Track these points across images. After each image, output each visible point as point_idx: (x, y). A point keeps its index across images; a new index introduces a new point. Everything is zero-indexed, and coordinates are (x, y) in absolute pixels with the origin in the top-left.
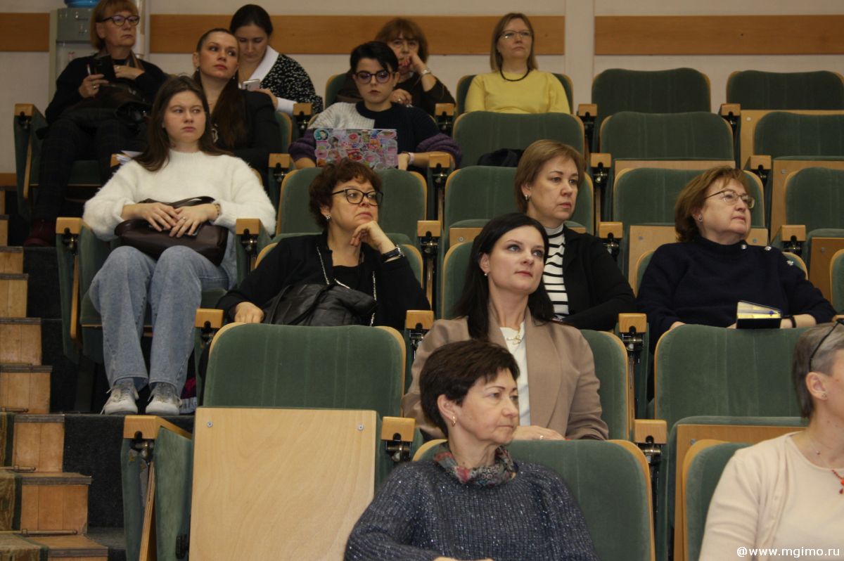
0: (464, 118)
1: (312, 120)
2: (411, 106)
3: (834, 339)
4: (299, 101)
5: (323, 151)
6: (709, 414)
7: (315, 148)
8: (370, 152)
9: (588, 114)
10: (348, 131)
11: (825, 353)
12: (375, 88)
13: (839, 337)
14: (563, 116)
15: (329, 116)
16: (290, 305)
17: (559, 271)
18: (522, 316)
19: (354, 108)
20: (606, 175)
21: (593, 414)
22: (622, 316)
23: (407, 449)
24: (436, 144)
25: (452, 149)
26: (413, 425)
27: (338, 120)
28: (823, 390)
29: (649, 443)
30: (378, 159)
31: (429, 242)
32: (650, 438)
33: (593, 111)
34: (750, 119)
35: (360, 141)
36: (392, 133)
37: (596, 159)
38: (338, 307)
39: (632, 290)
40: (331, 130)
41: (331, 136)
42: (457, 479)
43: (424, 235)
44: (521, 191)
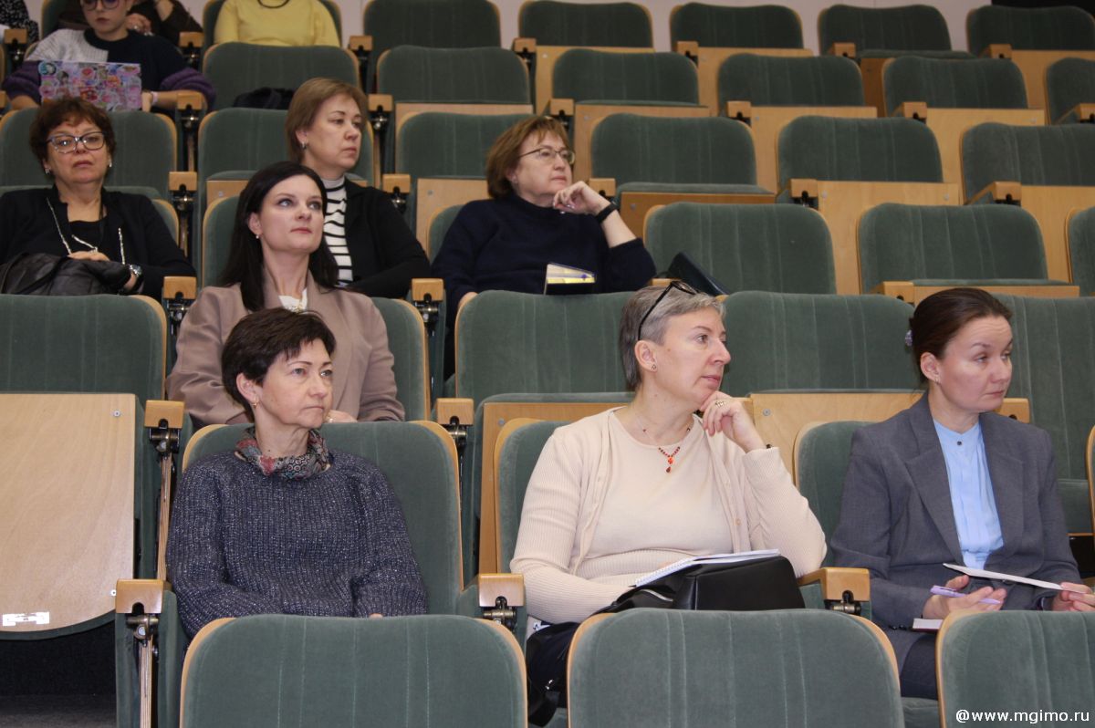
0: (215, 50)
1: (28, 50)
2: (151, 34)
3: (668, 304)
4: (12, 27)
5: (50, 89)
6: (517, 391)
7: (40, 85)
8: (108, 91)
9: (361, 48)
10: (81, 65)
11: (658, 319)
12: (102, 16)
13: (673, 302)
14: (333, 49)
15: (51, 46)
16: (24, 272)
17: (341, 231)
18: (303, 281)
19: (82, 37)
20: (386, 120)
21: (388, 394)
22: (416, 282)
23: (175, 437)
24: (184, 81)
25: (203, 87)
26: (182, 410)
27: (63, 50)
28: (654, 360)
29: (453, 424)
30: (118, 99)
31: (183, 196)
32: (455, 419)
33: (368, 44)
34: (548, 57)
35: (95, 77)
36: (134, 69)
37: (375, 101)
38: (82, 273)
39: (424, 252)
40: (60, 63)
41: (60, 70)
42: (260, 470)
43: (177, 188)
44: (296, 138)
